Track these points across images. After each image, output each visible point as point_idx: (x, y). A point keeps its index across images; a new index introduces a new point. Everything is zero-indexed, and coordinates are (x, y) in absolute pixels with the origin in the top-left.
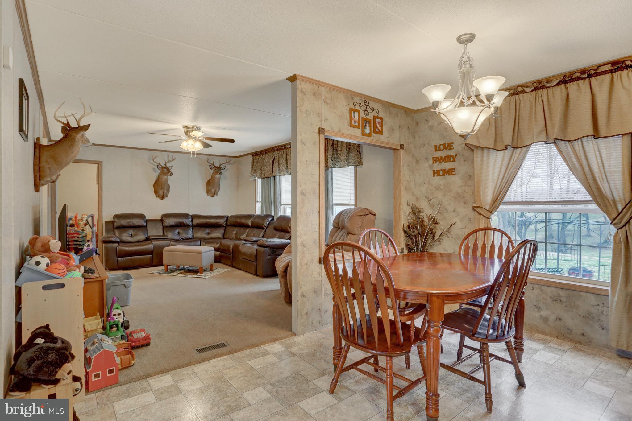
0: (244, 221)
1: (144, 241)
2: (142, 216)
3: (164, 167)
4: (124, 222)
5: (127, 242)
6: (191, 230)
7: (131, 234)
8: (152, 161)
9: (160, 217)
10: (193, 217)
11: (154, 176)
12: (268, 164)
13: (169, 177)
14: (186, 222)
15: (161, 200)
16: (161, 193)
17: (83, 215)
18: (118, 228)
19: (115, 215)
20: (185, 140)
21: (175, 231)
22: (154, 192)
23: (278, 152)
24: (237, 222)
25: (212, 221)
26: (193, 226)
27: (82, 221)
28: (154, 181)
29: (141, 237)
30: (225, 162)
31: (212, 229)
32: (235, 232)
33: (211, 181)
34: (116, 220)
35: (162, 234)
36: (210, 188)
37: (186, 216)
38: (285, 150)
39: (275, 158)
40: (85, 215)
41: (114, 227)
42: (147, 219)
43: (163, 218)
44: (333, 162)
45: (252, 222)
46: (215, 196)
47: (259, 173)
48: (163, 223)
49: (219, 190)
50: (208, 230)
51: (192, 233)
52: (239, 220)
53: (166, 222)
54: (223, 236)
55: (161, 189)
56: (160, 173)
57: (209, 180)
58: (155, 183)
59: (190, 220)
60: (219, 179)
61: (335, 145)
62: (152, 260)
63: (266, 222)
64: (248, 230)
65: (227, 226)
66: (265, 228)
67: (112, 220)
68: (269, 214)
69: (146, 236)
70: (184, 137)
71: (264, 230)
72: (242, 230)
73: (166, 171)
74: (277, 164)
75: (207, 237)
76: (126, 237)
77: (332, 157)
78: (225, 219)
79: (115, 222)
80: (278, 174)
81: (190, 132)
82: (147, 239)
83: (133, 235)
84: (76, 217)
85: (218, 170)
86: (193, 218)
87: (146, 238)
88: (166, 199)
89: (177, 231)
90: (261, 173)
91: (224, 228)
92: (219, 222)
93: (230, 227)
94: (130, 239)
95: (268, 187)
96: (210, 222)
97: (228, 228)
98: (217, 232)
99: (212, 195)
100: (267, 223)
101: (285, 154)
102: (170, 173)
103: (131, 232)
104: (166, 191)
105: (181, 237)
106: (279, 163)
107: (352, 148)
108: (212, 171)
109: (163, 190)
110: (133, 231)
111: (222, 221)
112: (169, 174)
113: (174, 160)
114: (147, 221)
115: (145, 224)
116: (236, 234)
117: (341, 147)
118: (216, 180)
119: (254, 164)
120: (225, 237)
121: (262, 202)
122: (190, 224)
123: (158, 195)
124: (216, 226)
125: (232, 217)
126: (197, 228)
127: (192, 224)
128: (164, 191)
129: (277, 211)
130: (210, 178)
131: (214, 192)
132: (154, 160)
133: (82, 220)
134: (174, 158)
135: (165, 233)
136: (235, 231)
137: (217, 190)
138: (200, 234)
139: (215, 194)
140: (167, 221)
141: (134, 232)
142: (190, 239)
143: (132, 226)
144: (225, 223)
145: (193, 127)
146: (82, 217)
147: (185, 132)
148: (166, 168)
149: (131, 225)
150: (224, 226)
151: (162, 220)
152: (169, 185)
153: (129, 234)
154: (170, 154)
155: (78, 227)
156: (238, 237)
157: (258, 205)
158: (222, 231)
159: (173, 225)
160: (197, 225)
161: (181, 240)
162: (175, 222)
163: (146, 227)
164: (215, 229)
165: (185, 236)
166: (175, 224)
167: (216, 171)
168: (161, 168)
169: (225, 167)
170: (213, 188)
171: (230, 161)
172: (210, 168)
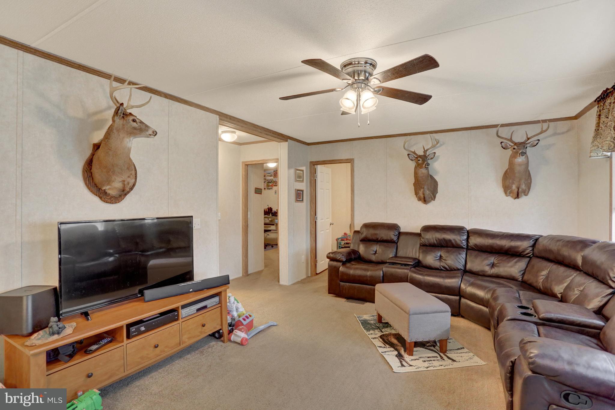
2: (394, 227)
3: (422, 156)
4: (369, 234)
6: (464, 256)
7: (375, 250)
9: (419, 229)
10: (470, 233)
14: (456, 242)
16: (421, 194)
18: (363, 240)
19: (364, 224)
21: (436, 252)
25: (504, 243)
26: (469, 249)
29: (388, 256)
30: (540, 131)
31: (501, 258)
33: (508, 171)
35: (417, 255)
36: (507, 183)
37: (458, 230)
41: (359, 240)
42: (400, 231)
43: (423, 232)
45: (585, 258)
47: (609, 139)
48: (421, 239)
50: (492, 259)
51: (464, 260)
53: (426, 238)
54: (522, 275)
55: (420, 189)
56: (415, 166)
59: (465, 237)
64: (572, 276)
65: (534, 256)
66: (612, 285)
67: (359, 230)
69: (394, 256)
73: (421, 161)
75: (489, 271)
78: (531, 242)
79: (361, 233)
83: (378, 252)
85: (517, 149)
86: (470, 235)
89: (439, 254)
91: (528, 259)
92: (517, 247)
93: (537, 260)
96: (499, 245)
97: (534, 262)
98: (510, 264)
99: (515, 195)
103: (377, 248)
104: (427, 192)
105: (443, 264)
109: (422, 190)
111: (525, 245)
112: (424, 165)
114: (400, 234)
115: (395, 239)
116: (547, 277)
118: (517, 168)
120: (525, 279)
122: (464, 244)
123: (419, 197)
124: (511, 253)
126: (474, 253)
127: (467, 244)
128: (424, 191)
130: (508, 166)
131: (516, 190)
132: (405, 148)
134: (437, 141)
135: (421, 256)
136: (546, 270)
137: (523, 187)
138: (479, 264)
139: (519, 194)
141: (380, 249)
142: (458, 270)
143: (379, 239)
144: (531, 249)
149: (377, 239)
150: (529, 257)
151: (420, 235)
158: (521, 263)
159: (434, 244)
160: (474, 247)
161: (442, 270)
162: (437, 239)
163: (397, 243)
164: (507, 258)
165: (449, 265)
166: (438, 242)
167: (514, 150)
168: (415, 158)
169: (538, 141)
170: (513, 183)
171: (549, 127)
172: (502, 147)
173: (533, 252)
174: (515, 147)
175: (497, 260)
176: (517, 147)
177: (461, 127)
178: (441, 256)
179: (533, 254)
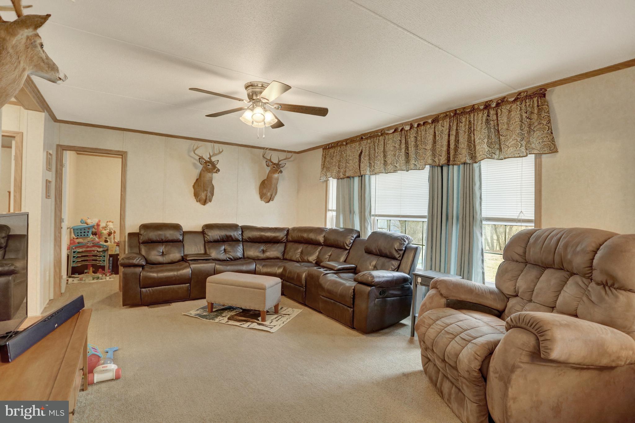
0: (312, 236)
1: (179, 261)
2: (177, 227)
3: (208, 162)
4: (153, 235)
5: (156, 262)
6: (241, 245)
7: (161, 251)
8: (192, 154)
9: (201, 228)
10: (244, 229)
11: (194, 174)
12: (351, 158)
13: (214, 175)
14: (235, 236)
15: (203, 206)
16: (203, 196)
17: (107, 222)
18: (145, 243)
19: (142, 225)
20: (248, 108)
21: (220, 247)
22: (193, 195)
23: (369, 141)
24: (303, 237)
25: (269, 234)
26: (244, 241)
27: (105, 230)
28: (195, 181)
29: (176, 255)
30: (285, 158)
31: (268, 245)
32: (300, 250)
33: (266, 182)
34: (142, 232)
35: (203, 252)
36: (265, 191)
37: (234, 227)
38: (381, 138)
39: (364, 149)
40: (110, 222)
41: (139, 242)
42: (184, 230)
43: (205, 230)
44: (490, 149)
45: (325, 239)
46: (271, 202)
47: (335, 171)
48: (204, 237)
49: (276, 194)
50: (262, 247)
51: (242, 250)
52: (305, 235)
53: (208, 235)
54: (283, 255)
55: (204, 192)
56: (202, 170)
57: (265, 180)
58: (195, 183)
59: (240, 232)
60: (277, 179)
61: (492, 122)
62: (189, 290)
63: (350, 240)
64: (319, 249)
65: (288, 241)
66: (348, 248)
67: (138, 231)
68: (350, 227)
69: (182, 255)
70: (246, 102)
71: (347, 251)
72: (310, 247)
73: (210, 167)
74: (367, 158)
75: (262, 256)
76: (155, 255)
77: (488, 141)
78: (286, 232)
79: (141, 235)
80: (368, 173)
81: (257, 95)
82: (184, 259)
83: (165, 253)
84: (98, 225)
85: (277, 168)
87: (182, 257)
88: (209, 205)
89: (223, 248)
90: (339, 172)
91: (284, 244)
92: (278, 237)
93: (292, 243)
94: (160, 259)
95: (350, 191)
96: (266, 236)
97: (289, 245)
98: (274, 249)
99: (267, 201)
100: (352, 241)
101: (382, 143)
102: (216, 169)
103: (162, 249)
104: (209, 194)
105: (228, 255)
106: (370, 157)
107: (536, 124)
108: (268, 170)
109: (205, 192)
110: (165, 248)
111: (281, 235)
112: (215, 171)
113: (220, 153)
114: (185, 233)
115: (181, 238)
116: (302, 253)
117: (508, 124)
118: (274, 181)
119: (327, 160)
120: (286, 256)
121: (338, 211)
122: (240, 238)
123: (199, 199)
124: (274, 241)
125: (294, 229)
126: (249, 244)
127: (242, 238)
128: (207, 193)
129: (366, 225)
130: (266, 178)
131: (270, 197)
132: (196, 152)
133: (105, 228)
134: (221, 150)
135: (208, 251)
136: (300, 248)
137: (274, 195)
138: (253, 252)
139: (271, 200)
140: (210, 234)
141: (167, 249)
142: (240, 258)
143: (164, 240)
144: (286, 237)
145: (262, 86)
146: (106, 225)
147: (248, 95)
148: (211, 162)
149: (162, 240)
150: (285, 242)
151: (203, 233)
152: (213, 186)
153: (159, 252)
154: (216, 145)
155: (99, 238)
156: (306, 258)
157: (332, 215)
158: (281, 247)
159: (218, 240)
160: (248, 240)
161: (228, 260)
162: (220, 236)
163: (182, 242)
164: (272, 245)
165: (233, 255)
166: (221, 238)
167: (274, 168)
168: (203, 163)
169: (285, 164)
170: (268, 192)
171: (291, 157)
172: (266, 164)
173: (287, 239)
174: (275, 166)
175: (266, 247)
176: (276, 166)
177: (235, 143)
178: (225, 250)
179: (287, 240)
